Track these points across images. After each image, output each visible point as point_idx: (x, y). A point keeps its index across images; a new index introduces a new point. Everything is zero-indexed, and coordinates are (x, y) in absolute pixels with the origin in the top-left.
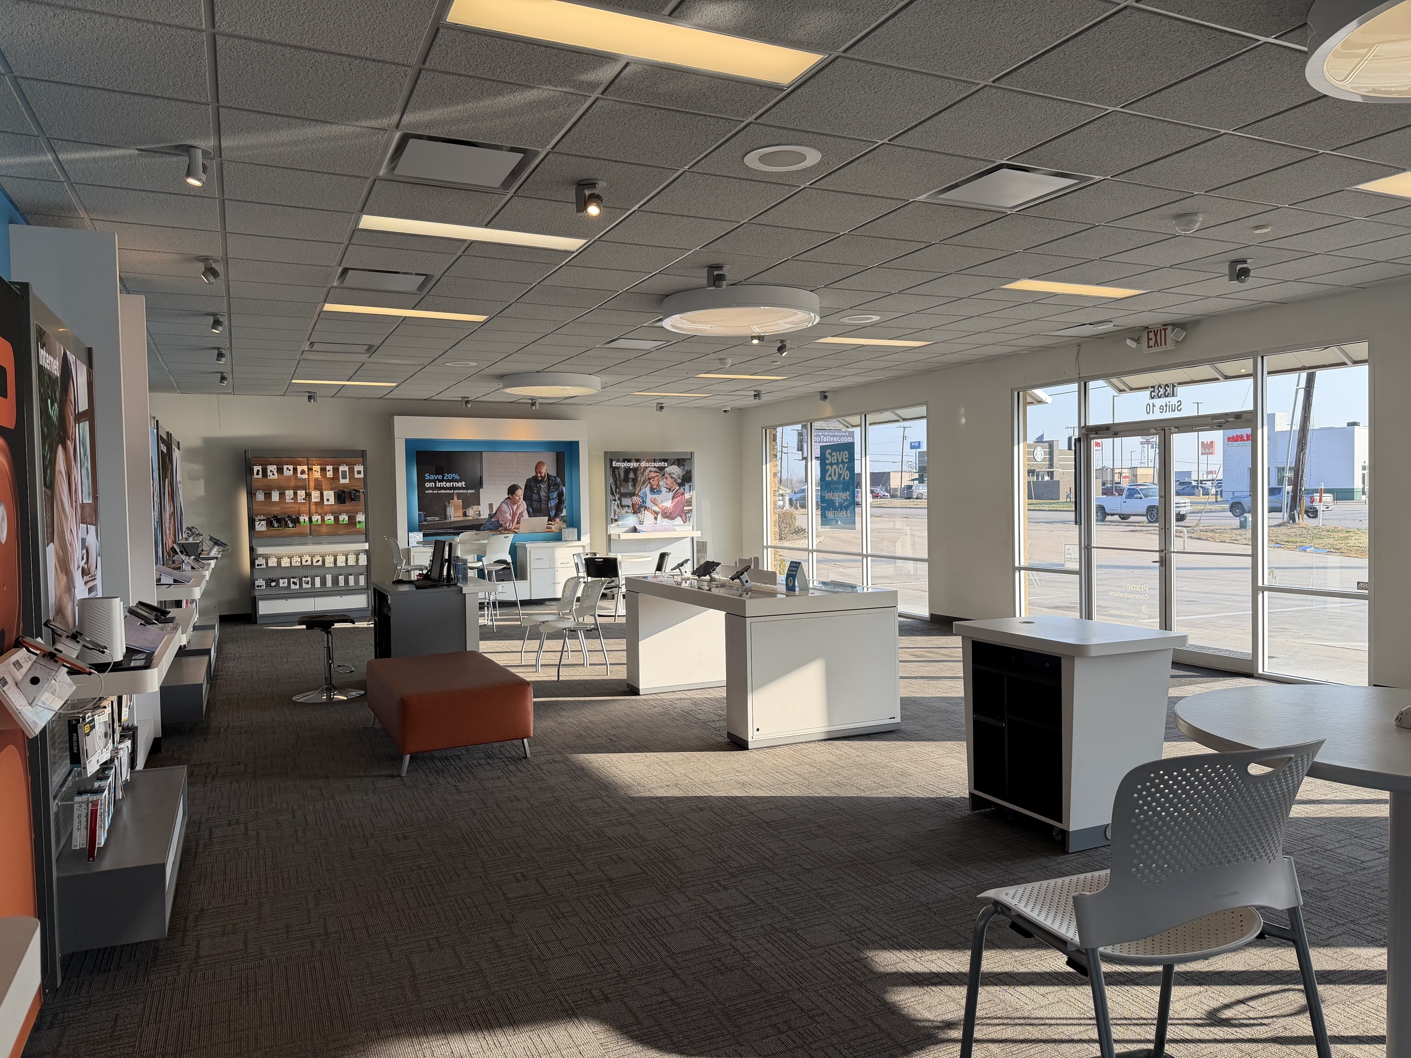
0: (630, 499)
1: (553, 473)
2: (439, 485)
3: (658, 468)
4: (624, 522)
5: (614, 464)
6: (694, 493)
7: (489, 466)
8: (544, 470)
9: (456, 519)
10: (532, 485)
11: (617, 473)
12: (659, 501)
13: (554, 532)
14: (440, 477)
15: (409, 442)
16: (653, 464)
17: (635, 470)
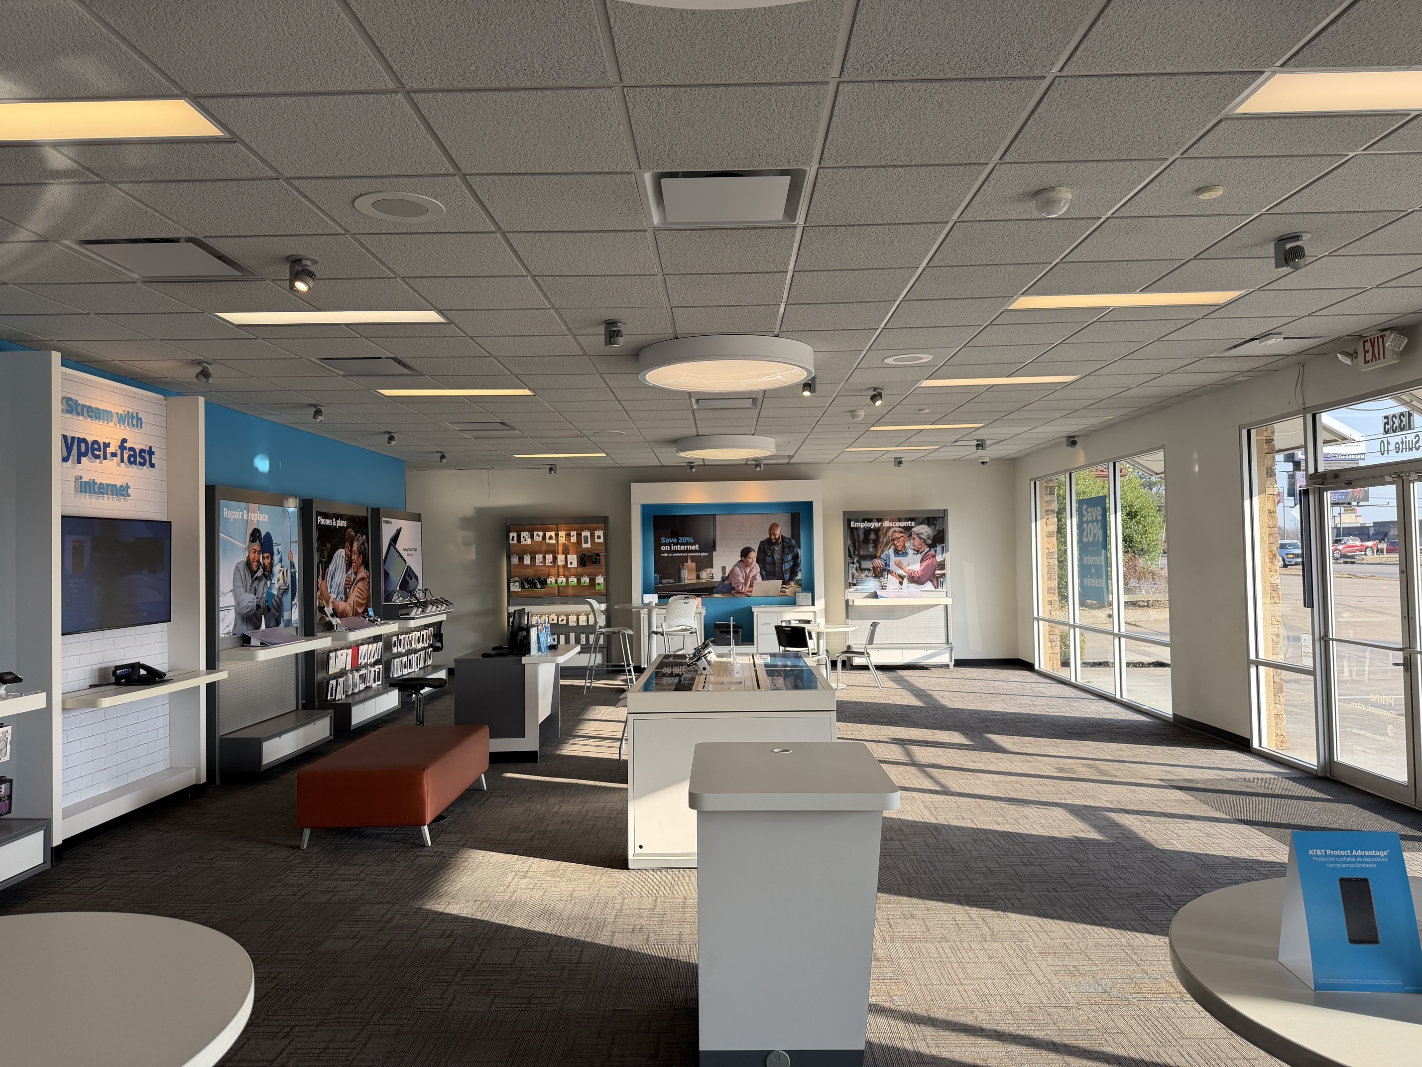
0: (870, 563)
1: (788, 535)
2: (674, 548)
3: (903, 527)
4: (864, 587)
5: (852, 524)
6: (947, 556)
7: (723, 528)
8: (778, 532)
9: (690, 582)
10: (766, 547)
11: (855, 534)
12: (905, 564)
13: (788, 596)
14: (675, 540)
15: (646, 508)
16: (898, 524)
17: (877, 531)
